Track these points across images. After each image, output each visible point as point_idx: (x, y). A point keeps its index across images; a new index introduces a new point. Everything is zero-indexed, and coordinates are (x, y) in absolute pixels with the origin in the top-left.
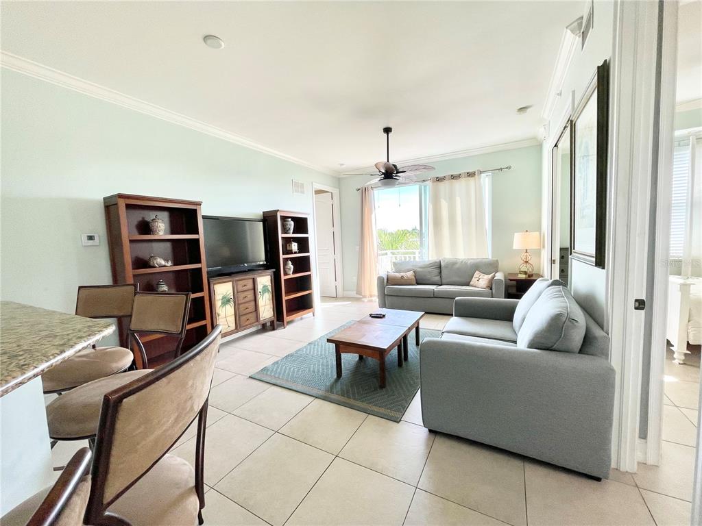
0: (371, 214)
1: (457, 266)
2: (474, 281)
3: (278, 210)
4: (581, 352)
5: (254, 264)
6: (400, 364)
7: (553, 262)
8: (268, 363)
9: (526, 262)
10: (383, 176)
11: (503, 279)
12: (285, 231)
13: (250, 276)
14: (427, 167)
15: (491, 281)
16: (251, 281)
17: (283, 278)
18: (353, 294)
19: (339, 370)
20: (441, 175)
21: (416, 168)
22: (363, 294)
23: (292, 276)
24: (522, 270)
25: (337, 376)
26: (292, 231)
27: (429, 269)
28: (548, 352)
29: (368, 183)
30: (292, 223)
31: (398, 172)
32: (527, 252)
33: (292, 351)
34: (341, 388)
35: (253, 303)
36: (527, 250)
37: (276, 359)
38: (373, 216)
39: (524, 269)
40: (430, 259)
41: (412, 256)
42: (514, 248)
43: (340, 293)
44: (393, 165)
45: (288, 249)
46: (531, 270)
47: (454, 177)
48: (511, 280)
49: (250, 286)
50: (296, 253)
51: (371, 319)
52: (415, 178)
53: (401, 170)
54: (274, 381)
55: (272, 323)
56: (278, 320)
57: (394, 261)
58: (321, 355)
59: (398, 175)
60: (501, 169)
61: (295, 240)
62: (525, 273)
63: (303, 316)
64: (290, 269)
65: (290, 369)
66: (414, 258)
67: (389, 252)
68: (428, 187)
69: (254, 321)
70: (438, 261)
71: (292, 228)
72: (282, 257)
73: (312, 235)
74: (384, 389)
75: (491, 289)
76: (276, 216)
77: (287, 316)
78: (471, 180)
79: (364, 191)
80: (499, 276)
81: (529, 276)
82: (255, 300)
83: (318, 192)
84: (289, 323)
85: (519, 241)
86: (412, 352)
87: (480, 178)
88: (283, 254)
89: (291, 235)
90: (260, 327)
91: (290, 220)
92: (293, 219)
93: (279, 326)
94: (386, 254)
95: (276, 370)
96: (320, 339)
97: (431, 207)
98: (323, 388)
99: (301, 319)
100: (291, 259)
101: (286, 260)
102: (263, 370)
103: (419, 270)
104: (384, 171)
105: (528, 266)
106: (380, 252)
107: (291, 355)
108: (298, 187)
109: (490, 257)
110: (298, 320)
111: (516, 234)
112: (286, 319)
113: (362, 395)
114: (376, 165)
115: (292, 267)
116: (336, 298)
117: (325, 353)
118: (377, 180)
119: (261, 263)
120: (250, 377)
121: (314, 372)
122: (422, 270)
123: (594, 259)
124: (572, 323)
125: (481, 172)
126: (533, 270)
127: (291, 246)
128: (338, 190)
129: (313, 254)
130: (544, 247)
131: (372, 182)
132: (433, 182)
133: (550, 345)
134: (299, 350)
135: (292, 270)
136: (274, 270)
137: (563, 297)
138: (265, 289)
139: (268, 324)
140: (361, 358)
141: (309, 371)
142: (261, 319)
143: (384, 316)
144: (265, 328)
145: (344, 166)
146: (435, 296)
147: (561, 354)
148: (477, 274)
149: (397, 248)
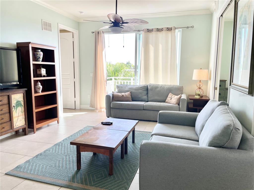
0: (103, 51)
1: (158, 89)
2: (168, 99)
3: (30, 43)
4: (239, 148)
5: (9, 84)
6: (122, 157)
7: (215, 89)
8: (21, 161)
9: (200, 88)
10: (112, 24)
11: (186, 98)
12: (36, 59)
13: (6, 93)
14: (143, 22)
15: (179, 100)
16: (6, 97)
17: (34, 95)
18: (88, 107)
19: (79, 164)
20: (150, 28)
21: (135, 21)
22: (95, 107)
23: (41, 94)
24: (197, 93)
25: (78, 169)
26: (41, 60)
27: (140, 91)
28: (221, 149)
29: (101, 29)
30: (42, 53)
31: (123, 23)
32: (200, 82)
33: (42, 151)
34: (81, 178)
35: (8, 115)
36: (200, 80)
37: (27, 158)
38: (104, 52)
39: (198, 92)
40: (141, 84)
41: (129, 81)
42: (193, 79)
43: (78, 106)
44: (121, 17)
45: (38, 73)
46: (202, 93)
47: (158, 30)
48: (190, 99)
49: (5, 101)
50: (44, 76)
51: (102, 125)
52: (135, 28)
53: (125, 21)
54: (26, 176)
55: (24, 130)
56: (29, 128)
57: (117, 84)
58: (65, 153)
59: (123, 24)
60: (188, 27)
61: (44, 66)
62: (199, 95)
63: (50, 124)
64: (39, 88)
65: (39, 165)
66: (130, 82)
67: (113, 78)
68: (141, 35)
69: (8, 129)
70: (146, 85)
71: (41, 57)
72: (33, 79)
73: (58, 63)
74: (112, 176)
75: (179, 105)
76: (28, 47)
77: (37, 124)
78: (169, 33)
79: (97, 34)
80: (184, 97)
81: (201, 97)
82: (10, 112)
83: (62, 31)
84: (38, 129)
85: (196, 75)
86: (130, 148)
87: (175, 32)
88: (34, 77)
89: (40, 63)
90: (13, 133)
91: (40, 50)
92: (42, 50)
93: (30, 132)
94: (111, 79)
95: (28, 167)
96: (63, 141)
97: (143, 49)
98: (67, 179)
99: (48, 126)
100: (41, 81)
101: (36, 82)
102: (17, 167)
103: (134, 91)
104: (113, 21)
105: (201, 90)
106: (108, 78)
107: (41, 154)
108: (47, 26)
109: (178, 84)
110: (45, 127)
111: (194, 70)
112: (36, 126)
113: (96, 181)
114: (108, 16)
115: (41, 87)
116: (74, 110)
117: (68, 151)
118: (107, 27)
119: (15, 83)
120: (6, 174)
121: (59, 167)
122: (135, 91)
123: (248, 90)
124: (236, 130)
125: (175, 28)
126: (203, 93)
127: (40, 71)
128: (78, 31)
129: (59, 77)
130: (210, 79)
131: (103, 28)
132: (145, 32)
133: (222, 144)
134: (47, 150)
135: (41, 89)
136: (26, 89)
137: (229, 113)
138: (18, 104)
139: (21, 131)
140: (95, 154)
141: (55, 166)
142: (15, 127)
143: (112, 123)
144: (17, 134)
145: (83, 14)
146: (144, 109)
147: (229, 150)
148: (170, 95)
149: (118, 76)
